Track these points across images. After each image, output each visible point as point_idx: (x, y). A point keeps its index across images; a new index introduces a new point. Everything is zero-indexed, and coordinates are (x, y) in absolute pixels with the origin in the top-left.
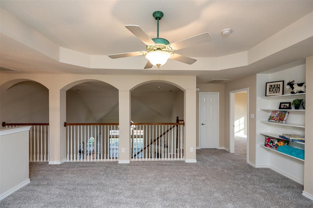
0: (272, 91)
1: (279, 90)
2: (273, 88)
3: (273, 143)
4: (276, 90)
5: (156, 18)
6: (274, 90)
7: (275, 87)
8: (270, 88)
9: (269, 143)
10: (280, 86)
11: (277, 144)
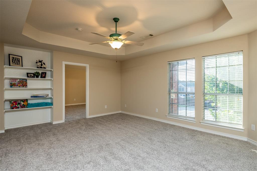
0: (14, 62)
1: (19, 63)
2: (15, 60)
3: (20, 104)
4: (17, 63)
5: (115, 21)
6: (16, 62)
7: (16, 59)
8: (12, 60)
9: (17, 106)
10: (19, 60)
11: (23, 104)
